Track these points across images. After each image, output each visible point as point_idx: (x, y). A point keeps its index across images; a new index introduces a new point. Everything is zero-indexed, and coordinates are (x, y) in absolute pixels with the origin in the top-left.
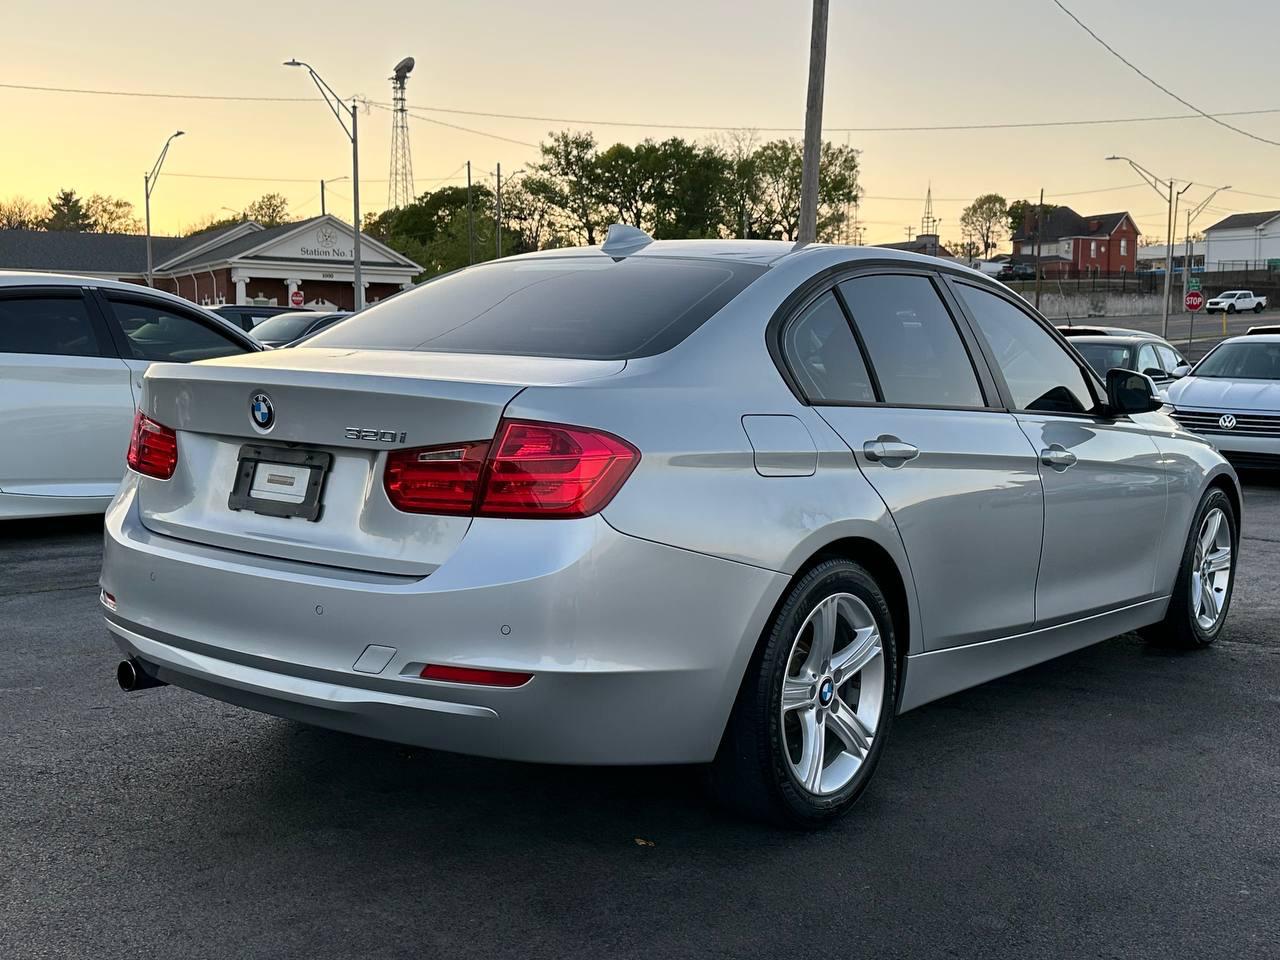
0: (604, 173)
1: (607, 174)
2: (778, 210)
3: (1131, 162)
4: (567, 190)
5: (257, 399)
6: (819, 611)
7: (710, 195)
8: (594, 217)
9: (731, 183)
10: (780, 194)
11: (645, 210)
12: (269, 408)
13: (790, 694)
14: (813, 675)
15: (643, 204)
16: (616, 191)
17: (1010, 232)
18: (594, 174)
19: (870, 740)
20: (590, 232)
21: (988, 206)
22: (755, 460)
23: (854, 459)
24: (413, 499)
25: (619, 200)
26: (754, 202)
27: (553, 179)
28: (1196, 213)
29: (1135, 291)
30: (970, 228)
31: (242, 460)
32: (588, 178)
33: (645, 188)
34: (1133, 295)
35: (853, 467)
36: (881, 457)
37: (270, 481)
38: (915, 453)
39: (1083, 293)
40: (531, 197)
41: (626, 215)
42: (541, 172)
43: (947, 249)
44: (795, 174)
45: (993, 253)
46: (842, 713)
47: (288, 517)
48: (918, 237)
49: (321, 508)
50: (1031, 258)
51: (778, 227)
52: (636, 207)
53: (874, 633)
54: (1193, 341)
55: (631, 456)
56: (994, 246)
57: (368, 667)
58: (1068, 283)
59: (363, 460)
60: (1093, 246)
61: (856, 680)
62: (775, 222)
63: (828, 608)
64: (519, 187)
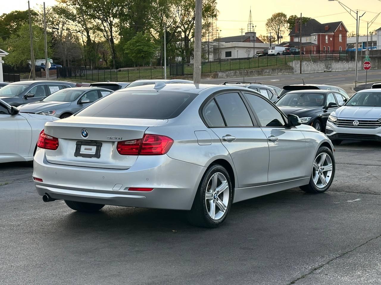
0: (93, 4)
1: (95, 4)
2: (179, 21)
3: (339, 2)
4: (75, 12)
5: (83, 131)
6: (213, 176)
7: (146, 14)
8: (89, 26)
9: (155, 9)
10: (180, 14)
11: (114, 22)
12: (87, 133)
13: (207, 195)
14: (212, 192)
15: (113, 19)
16: (100, 12)
17: (289, 30)
18: (88, 4)
19: (226, 208)
20: (88, 33)
21: (278, 18)
22: (198, 141)
23: (220, 141)
24: (123, 152)
25: (102, 17)
26: (167, 17)
27: (68, 7)
28: (371, 23)
29: (344, 59)
30: (270, 29)
31: (77, 145)
32: (86, 6)
33: (114, 11)
34: (344, 61)
35: (220, 142)
36: (227, 140)
37: (85, 149)
38: (235, 139)
39: (321, 61)
40: (57, 16)
41: (105, 24)
42: (62, 3)
43: (260, 39)
44: (187, 4)
45: (282, 41)
46: (219, 201)
47: (91, 158)
48: (246, 33)
49: (100, 155)
50: (298, 43)
51: (179, 29)
52: (110, 20)
53: (226, 183)
54: (367, 83)
55: (172, 141)
56: (282, 37)
57: (116, 189)
58: (315, 56)
59: (110, 144)
60: (327, 38)
61: (222, 194)
62: (178, 27)
63: (216, 176)
64: (51, 11)
